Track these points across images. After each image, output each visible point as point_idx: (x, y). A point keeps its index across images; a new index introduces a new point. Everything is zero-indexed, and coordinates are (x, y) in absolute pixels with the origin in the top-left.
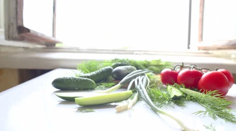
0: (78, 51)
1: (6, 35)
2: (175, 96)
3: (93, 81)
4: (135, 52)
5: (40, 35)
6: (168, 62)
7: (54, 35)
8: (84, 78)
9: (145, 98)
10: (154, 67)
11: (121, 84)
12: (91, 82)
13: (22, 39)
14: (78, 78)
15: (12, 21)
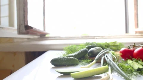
0: (60, 38)
1: (18, 31)
2: (139, 68)
3: (77, 59)
4: (96, 38)
5: (38, 30)
6: (121, 43)
7: (44, 30)
8: (71, 57)
9: (117, 70)
10: (113, 47)
11: (96, 60)
12: (76, 60)
13: (27, 33)
14: (67, 57)
15: (22, 22)
